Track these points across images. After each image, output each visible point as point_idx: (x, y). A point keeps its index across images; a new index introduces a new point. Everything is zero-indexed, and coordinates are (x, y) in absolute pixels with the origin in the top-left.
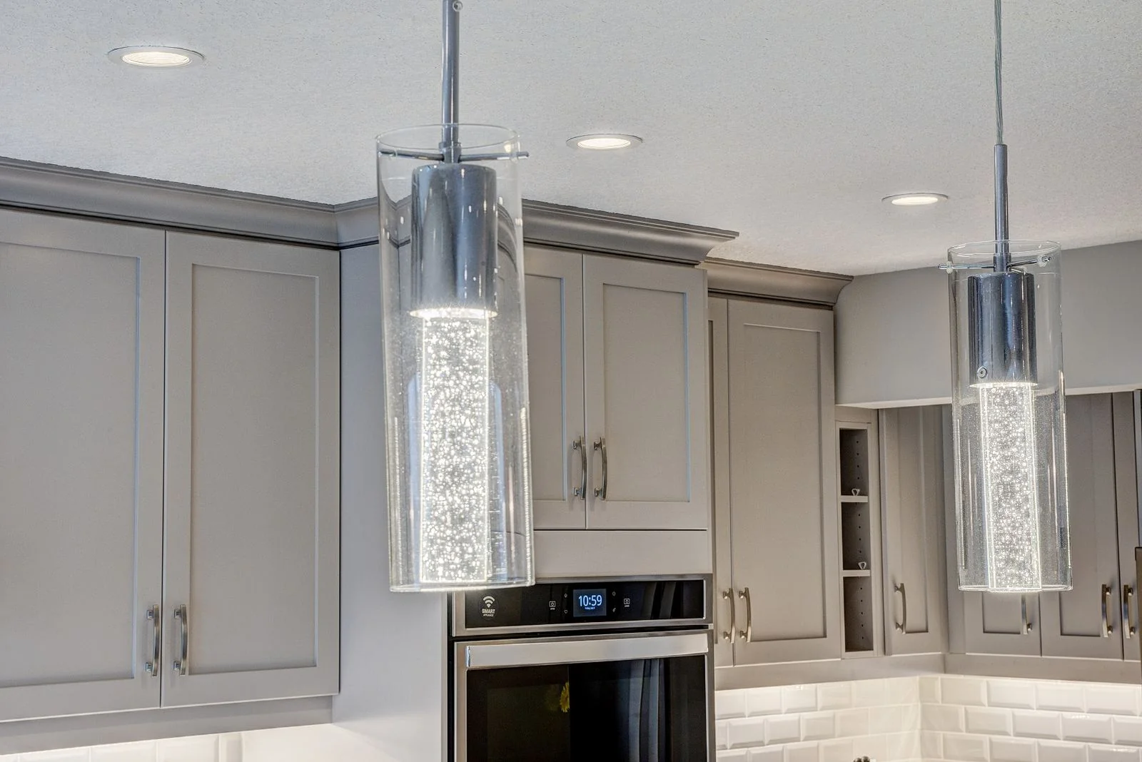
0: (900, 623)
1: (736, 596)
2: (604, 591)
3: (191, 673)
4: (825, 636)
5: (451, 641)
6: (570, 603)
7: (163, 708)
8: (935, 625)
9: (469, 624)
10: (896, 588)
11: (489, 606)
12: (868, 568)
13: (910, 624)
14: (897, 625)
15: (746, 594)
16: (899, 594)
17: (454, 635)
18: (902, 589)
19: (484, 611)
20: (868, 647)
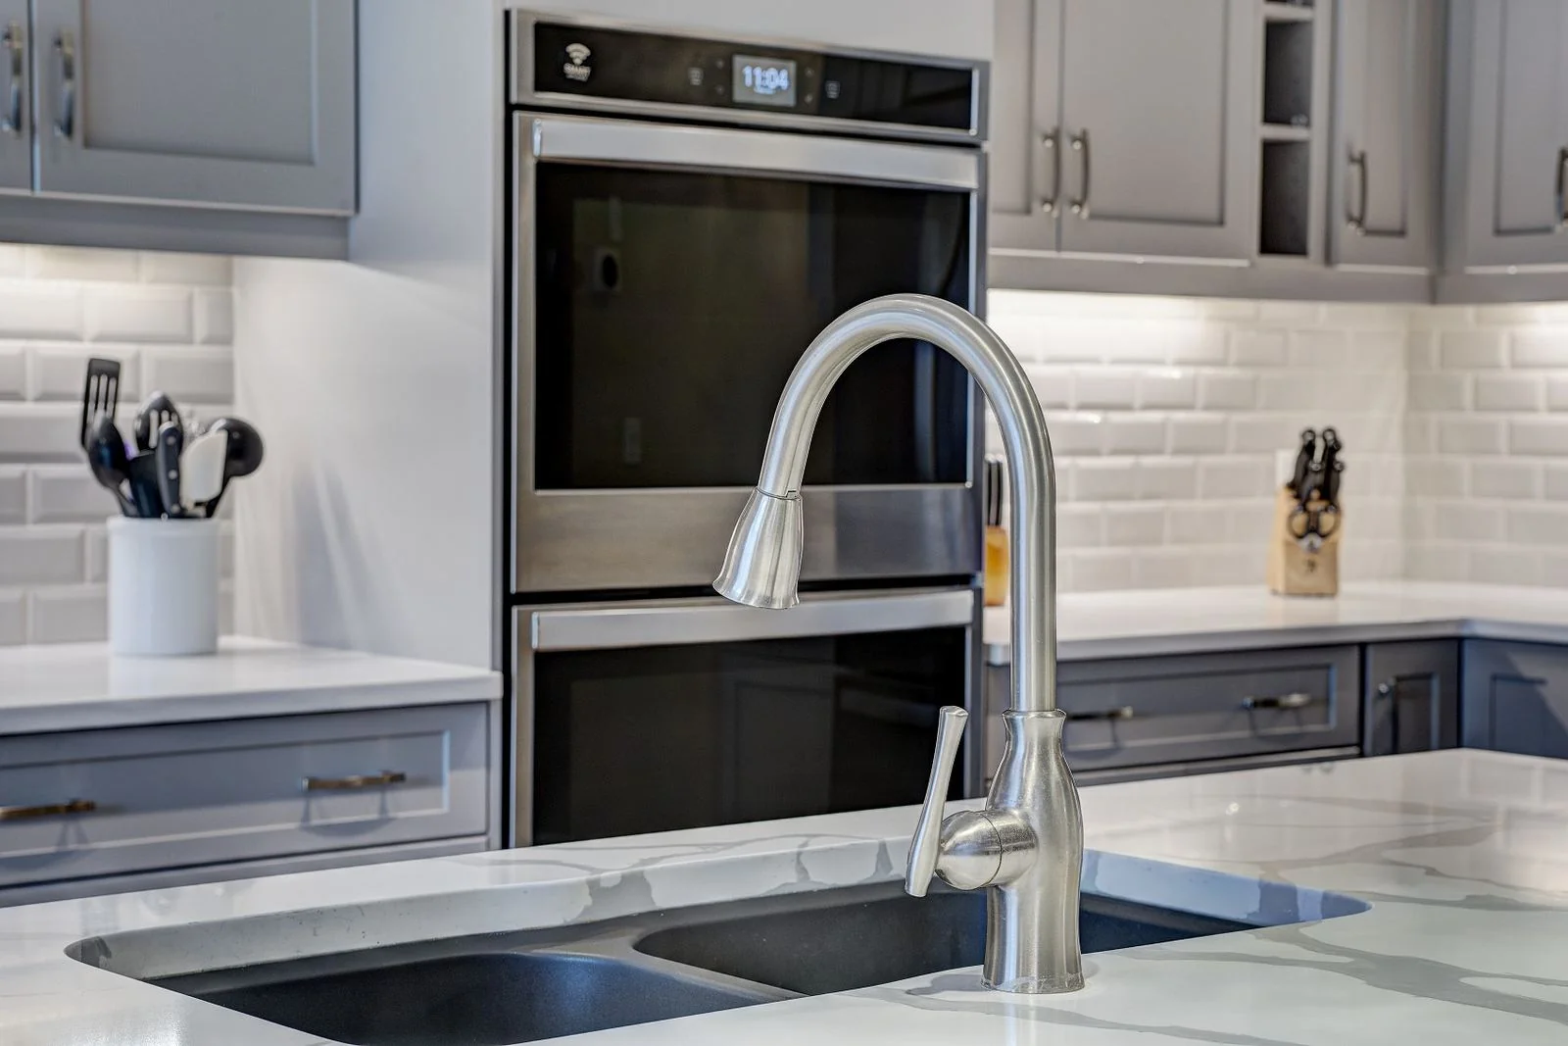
0: (1356, 213)
1: (1065, 143)
2: (792, 65)
3: (88, 143)
4: (1221, 222)
5: (510, 108)
6: (728, 75)
7: (39, 193)
8: (1417, 226)
9: (540, 86)
10: (1352, 160)
11: (578, 61)
12: (1308, 125)
13: (1373, 219)
14: (1350, 219)
15: (1084, 139)
16: (1355, 169)
17: (514, 99)
18: (1361, 161)
19: (569, 69)
20: (1299, 249)
